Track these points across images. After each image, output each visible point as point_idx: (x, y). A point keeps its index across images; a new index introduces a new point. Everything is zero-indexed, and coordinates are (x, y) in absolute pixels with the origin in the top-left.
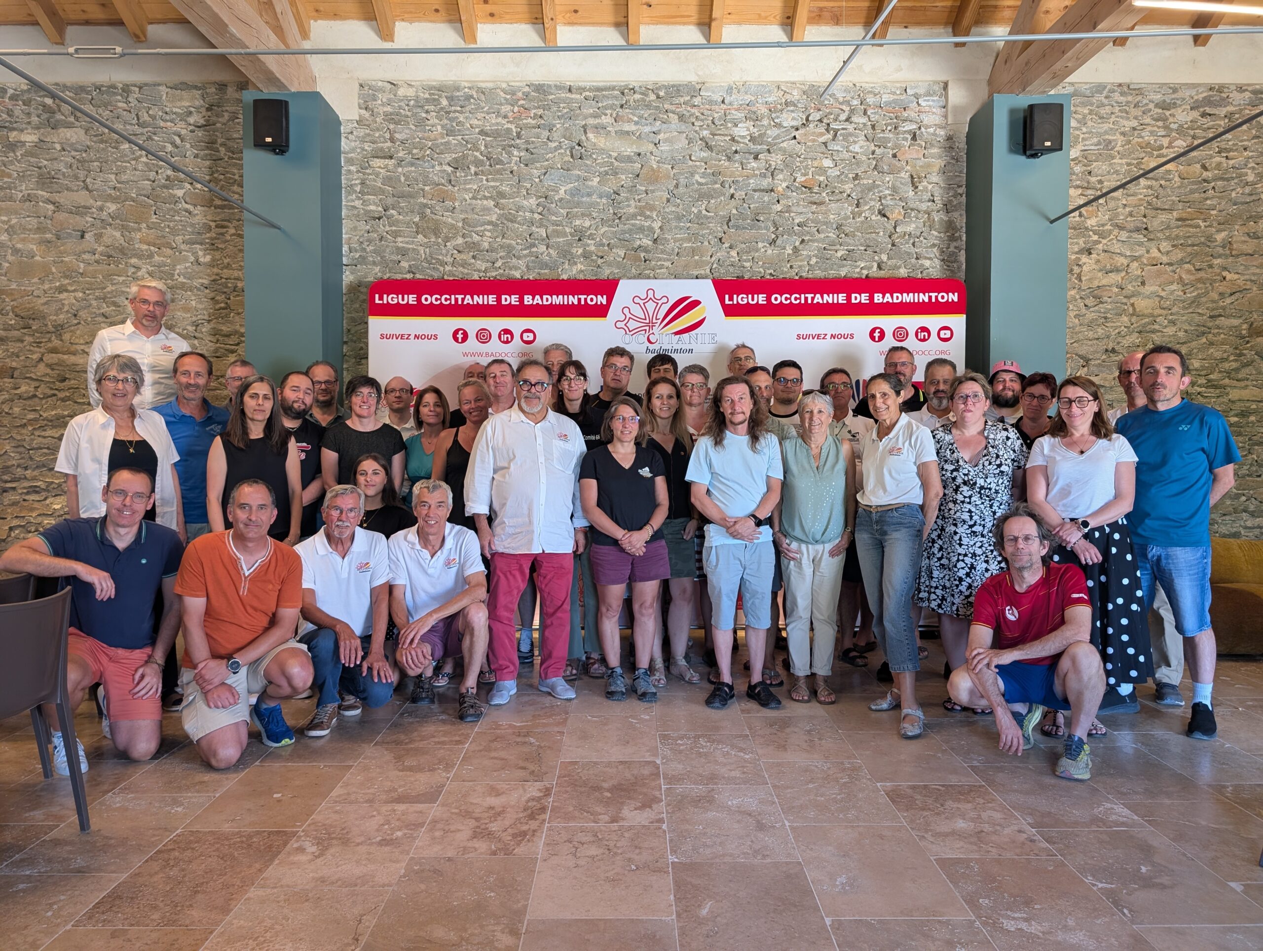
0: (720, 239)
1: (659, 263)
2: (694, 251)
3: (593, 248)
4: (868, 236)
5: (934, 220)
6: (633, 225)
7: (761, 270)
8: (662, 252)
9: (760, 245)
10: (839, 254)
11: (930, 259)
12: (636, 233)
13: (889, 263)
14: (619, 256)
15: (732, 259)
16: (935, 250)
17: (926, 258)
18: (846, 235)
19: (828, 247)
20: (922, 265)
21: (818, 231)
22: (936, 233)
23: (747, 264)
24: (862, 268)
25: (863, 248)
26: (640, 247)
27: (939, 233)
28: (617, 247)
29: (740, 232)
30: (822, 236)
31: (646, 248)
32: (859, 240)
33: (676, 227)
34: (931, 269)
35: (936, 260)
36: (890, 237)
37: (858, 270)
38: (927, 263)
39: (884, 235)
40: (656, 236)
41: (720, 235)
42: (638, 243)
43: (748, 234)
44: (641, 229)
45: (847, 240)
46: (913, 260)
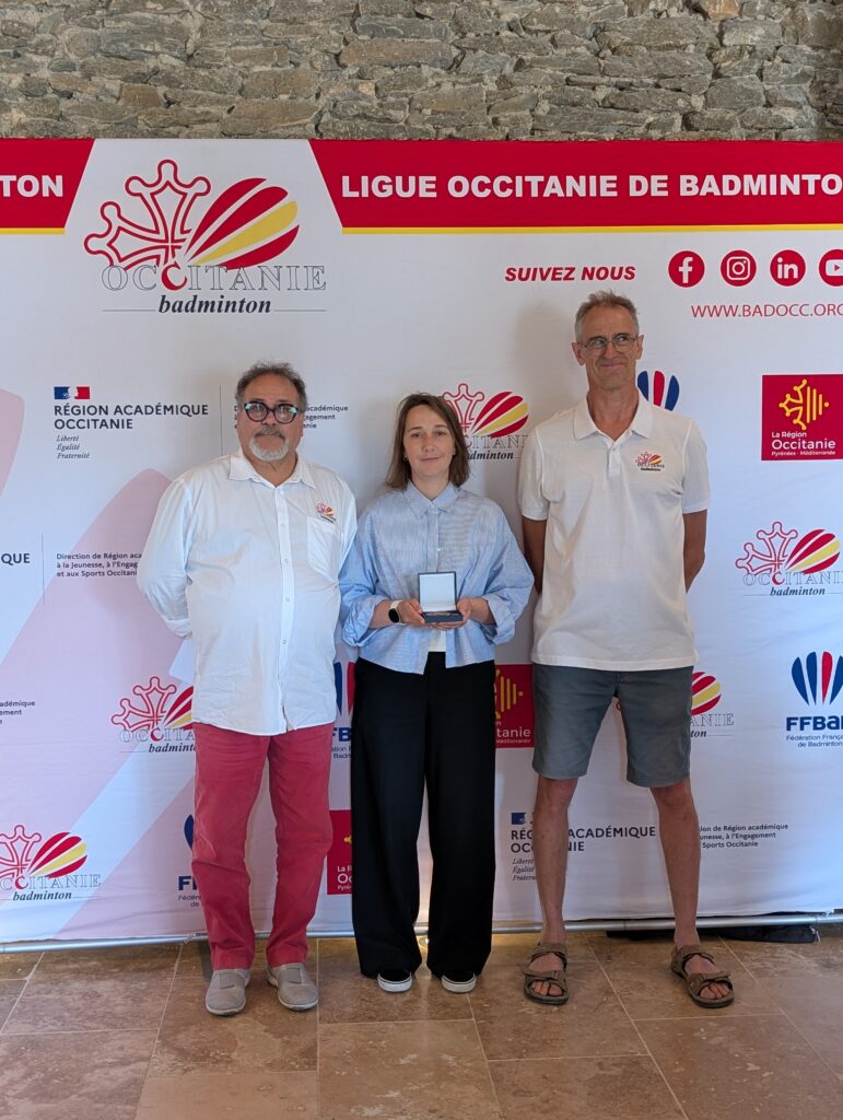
0: (337, 56)
1: (200, 109)
2: (276, 84)
3: (45, 74)
4: (662, 54)
5: (804, 19)
6: (135, 21)
7: (429, 126)
8: (208, 84)
9: (426, 70)
10: (600, 94)
11: (797, 106)
12: (146, 41)
13: (709, 114)
14: (107, 92)
15: (363, 103)
16: (806, 86)
17: (788, 104)
18: (614, 51)
19: (575, 78)
20: (780, 119)
21: (553, 41)
22: (807, 49)
23: (399, 115)
24: (649, 126)
25: (651, 81)
26: (156, 71)
27: (815, 48)
28: (102, 72)
29: (379, 41)
30: (563, 52)
31: (168, 75)
32: (642, 63)
33: (236, 29)
34: (798, 129)
35: (808, 109)
36: (710, 56)
37: (641, 130)
38: (790, 115)
39: (699, 51)
40: (190, 46)
41: (335, 47)
42: (151, 63)
43: (397, 48)
44: (156, 32)
45: (618, 62)
46: (760, 109)
